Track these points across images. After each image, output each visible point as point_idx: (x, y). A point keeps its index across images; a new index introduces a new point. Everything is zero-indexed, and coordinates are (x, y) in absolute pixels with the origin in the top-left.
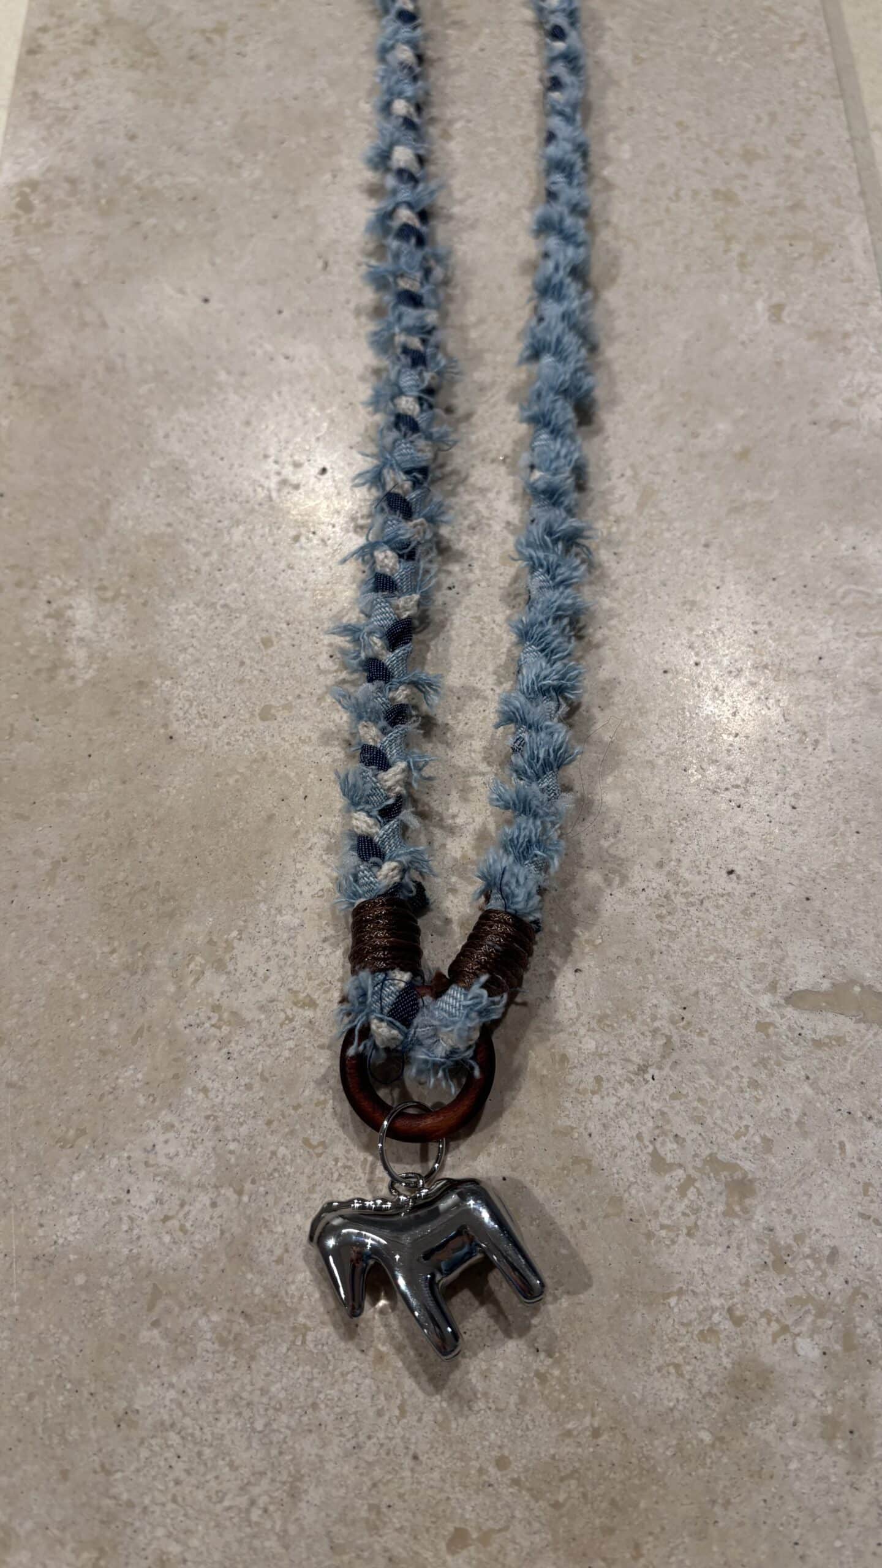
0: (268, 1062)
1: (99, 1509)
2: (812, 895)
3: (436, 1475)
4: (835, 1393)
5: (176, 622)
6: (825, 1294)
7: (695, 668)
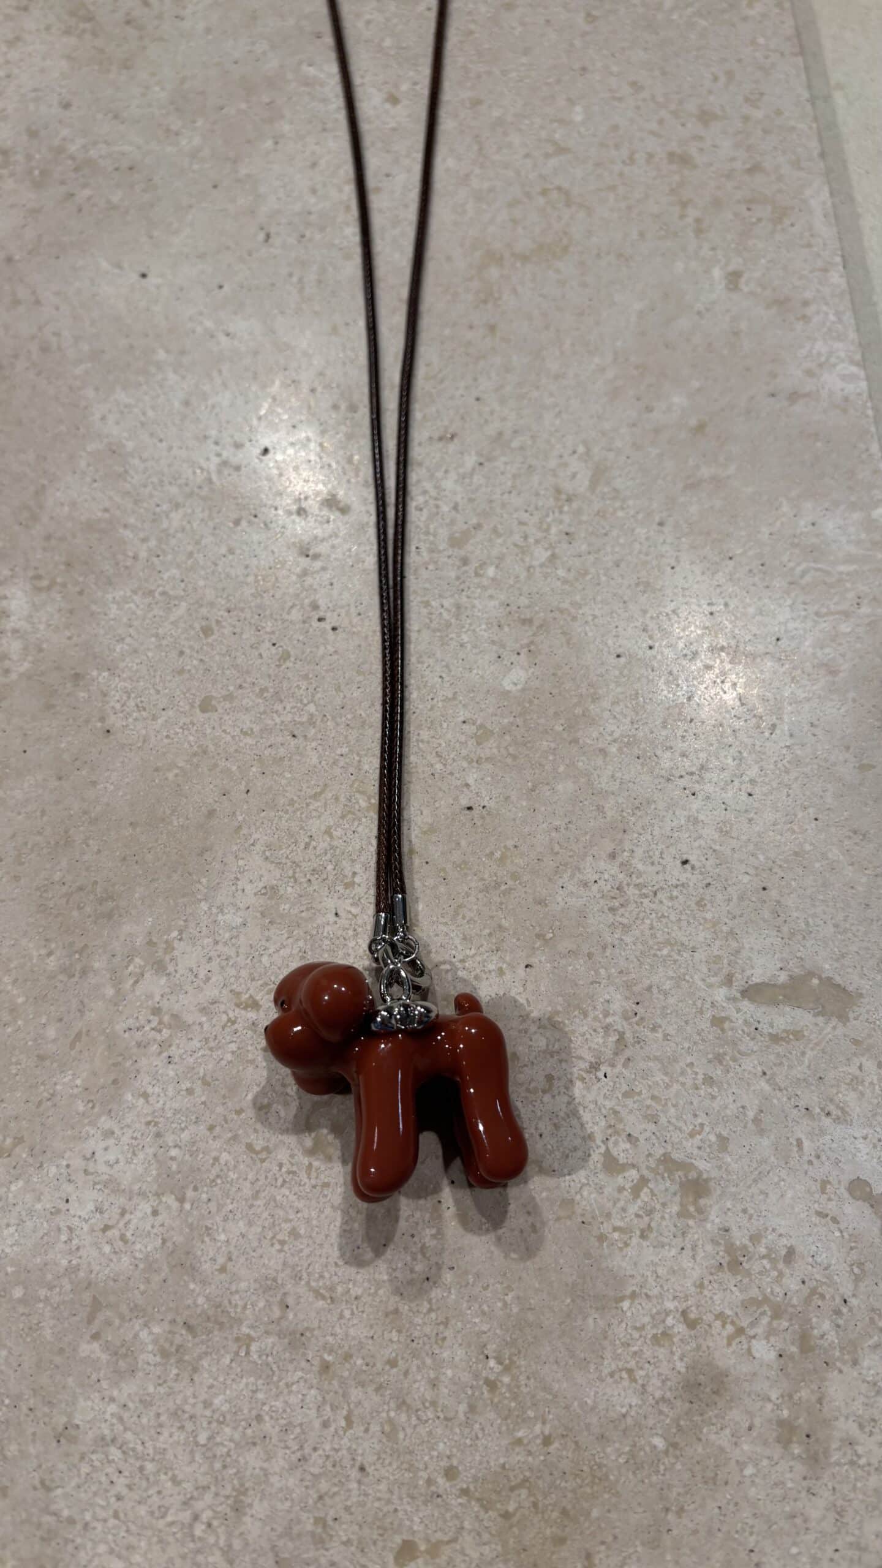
0: (210, 1066)
1: (39, 1526)
2: (768, 885)
3: (383, 1487)
4: (790, 1396)
5: (113, 611)
6: (781, 1295)
7: (649, 652)
